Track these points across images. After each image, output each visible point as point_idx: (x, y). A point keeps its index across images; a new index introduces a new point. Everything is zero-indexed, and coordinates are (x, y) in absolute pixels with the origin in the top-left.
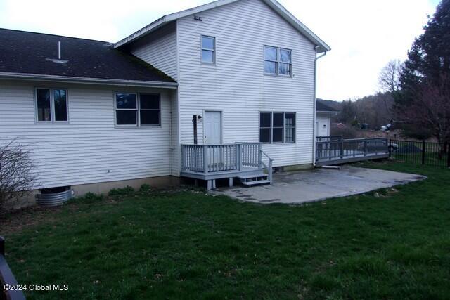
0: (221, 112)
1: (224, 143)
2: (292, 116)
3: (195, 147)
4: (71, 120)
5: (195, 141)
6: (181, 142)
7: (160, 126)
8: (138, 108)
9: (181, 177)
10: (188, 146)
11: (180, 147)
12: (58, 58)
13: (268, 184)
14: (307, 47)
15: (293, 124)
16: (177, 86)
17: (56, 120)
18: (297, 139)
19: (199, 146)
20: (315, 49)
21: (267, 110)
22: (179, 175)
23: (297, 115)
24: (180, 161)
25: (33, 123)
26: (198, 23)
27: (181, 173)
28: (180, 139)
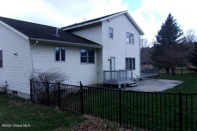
0: (114, 58)
1: (116, 70)
2: (134, 59)
3: (111, 71)
4: (66, 60)
5: (111, 69)
6: (103, 70)
7: (94, 63)
8: (88, 56)
9: (104, 84)
10: (107, 71)
11: (103, 72)
12: (57, 35)
13: (137, 85)
14: (138, 33)
15: (134, 62)
16: (102, 47)
17: (62, 60)
18: (136, 68)
19: (113, 71)
20: (140, 34)
21: (127, 57)
22: (103, 83)
23: (135, 59)
24: (103, 78)
25: (54, 62)
26: (108, 22)
27: (104, 82)
28: (103, 68)
